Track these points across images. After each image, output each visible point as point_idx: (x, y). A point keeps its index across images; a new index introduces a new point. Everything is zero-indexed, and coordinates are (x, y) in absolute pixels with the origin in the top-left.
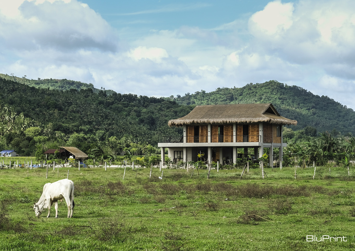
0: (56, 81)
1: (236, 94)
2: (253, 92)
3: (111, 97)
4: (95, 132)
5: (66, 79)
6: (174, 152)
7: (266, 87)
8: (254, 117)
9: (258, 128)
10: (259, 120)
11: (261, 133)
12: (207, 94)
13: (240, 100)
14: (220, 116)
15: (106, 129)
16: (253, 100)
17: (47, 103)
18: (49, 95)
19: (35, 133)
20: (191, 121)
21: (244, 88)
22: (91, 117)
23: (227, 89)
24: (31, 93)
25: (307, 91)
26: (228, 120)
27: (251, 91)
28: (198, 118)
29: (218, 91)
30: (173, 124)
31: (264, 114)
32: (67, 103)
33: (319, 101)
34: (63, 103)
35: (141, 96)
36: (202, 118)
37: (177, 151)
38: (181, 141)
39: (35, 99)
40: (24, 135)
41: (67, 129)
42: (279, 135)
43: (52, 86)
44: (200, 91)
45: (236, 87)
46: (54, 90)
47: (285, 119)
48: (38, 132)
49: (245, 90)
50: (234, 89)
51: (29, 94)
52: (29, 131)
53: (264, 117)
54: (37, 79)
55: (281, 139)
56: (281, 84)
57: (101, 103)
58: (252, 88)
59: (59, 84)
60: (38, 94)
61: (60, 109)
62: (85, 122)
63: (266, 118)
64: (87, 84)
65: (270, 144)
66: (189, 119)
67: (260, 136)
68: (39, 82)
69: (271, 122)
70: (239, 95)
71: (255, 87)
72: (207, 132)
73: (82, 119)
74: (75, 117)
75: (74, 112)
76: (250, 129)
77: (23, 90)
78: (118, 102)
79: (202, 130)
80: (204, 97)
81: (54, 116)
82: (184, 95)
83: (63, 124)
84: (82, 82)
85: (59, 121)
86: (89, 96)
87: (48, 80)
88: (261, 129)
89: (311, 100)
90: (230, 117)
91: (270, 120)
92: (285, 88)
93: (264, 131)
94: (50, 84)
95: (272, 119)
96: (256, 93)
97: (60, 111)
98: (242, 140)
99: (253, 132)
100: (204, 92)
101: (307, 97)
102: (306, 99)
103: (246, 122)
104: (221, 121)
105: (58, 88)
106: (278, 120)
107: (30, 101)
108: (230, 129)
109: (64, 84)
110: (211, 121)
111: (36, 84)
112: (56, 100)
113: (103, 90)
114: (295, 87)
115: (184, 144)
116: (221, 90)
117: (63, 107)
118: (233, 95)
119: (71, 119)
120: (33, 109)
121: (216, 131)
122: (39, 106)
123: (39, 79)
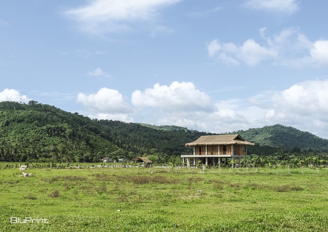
0: (169, 127)
1: (259, 131)
2: (268, 130)
3: (193, 133)
4: (185, 150)
5: (174, 126)
6: (190, 160)
7: (275, 128)
8: (228, 142)
9: (231, 147)
10: (231, 143)
11: (232, 150)
12: (244, 131)
13: (261, 134)
14: (211, 141)
15: (190, 149)
16: (268, 134)
17: (162, 137)
18: (163, 133)
19: (155, 151)
20: (197, 144)
21: (263, 128)
22: (183, 143)
23: (254, 129)
24: (155, 132)
25: (297, 129)
26: (215, 143)
27: (267, 130)
28: (200, 142)
29: (249, 130)
30: (188, 146)
31: (233, 140)
32: (172, 137)
33: (303, 134)
34: (170, 137)
35: (208, 133)
36: (203, 142)
37: (192, 160)
38: (193, 154)
39: (156, 135)
40: (149, 152)
41: (171, 149)
42: (245, 151)
43: (167, 129)
44: (240, 130)
45: (259, 128)
46: (166, 131)
47: (247, 143)
48: (156, 151)
49: (263, 129)
50: (257, 129)
51: (153, 133)
52: (152, 150)
53: (233, 141)
54: (160, 126)
55: (246, 153)
56: (282, 126)
57: (188, 136)
58: (267, 128)
59: (171, 128)
60: (158, 133)
61: (168, 140)
62: (180, 146)
63: (234, 142)
64: (184, 128)
65: (238, 156)
66: (196, 143)
67: (232, 152)
68: (161, 127)
69: (237, 144)
70: (260, 132)
71: (269, 127)
72: (205, 150)
73: (179, 144)
74: (175, 143)
75: (175, 141)
76: (227, 148)
77: (151, 131)
78: (197, 136)
79: (203, 148)
80: (242, 133)
81: (165, 143)
82: (232, 132)
83: (169, 147)
84: (181, 127)
85: (167, 145)
86: (182, 133)
87: (166, 126)
88: (232, 147)
89: (299, 134)
90: (216, 141)
91: (236, 143)
92: (285, 128)
93: (234, 149)
94: (166, 128)
95: (237, 143)
96: (270, 130)
97: (168, 141)
98: (223, 154)
99: (228, 149)
100: (242, 130)
101: (297, 132)
102: (297, 133)
103: (224, 144)
104: (211, 144)
105: (170, 130)
106: (242, 143)
107: (154, 136)
108: (217, 148)
109: (173, 128)
110: (206, 144)
111: (159, 128)
112: (167, 136)
113: (192, 130)
114: (290, 127)
115: (194, 156)
116: (251, 129)
117: (170, 139)
118: (257, 132)
119: (173, 144)
120: (155, 140)
121: (210, 149)
122: (158, 138)
123: (161, 125)
